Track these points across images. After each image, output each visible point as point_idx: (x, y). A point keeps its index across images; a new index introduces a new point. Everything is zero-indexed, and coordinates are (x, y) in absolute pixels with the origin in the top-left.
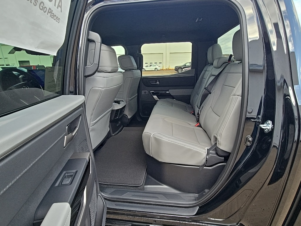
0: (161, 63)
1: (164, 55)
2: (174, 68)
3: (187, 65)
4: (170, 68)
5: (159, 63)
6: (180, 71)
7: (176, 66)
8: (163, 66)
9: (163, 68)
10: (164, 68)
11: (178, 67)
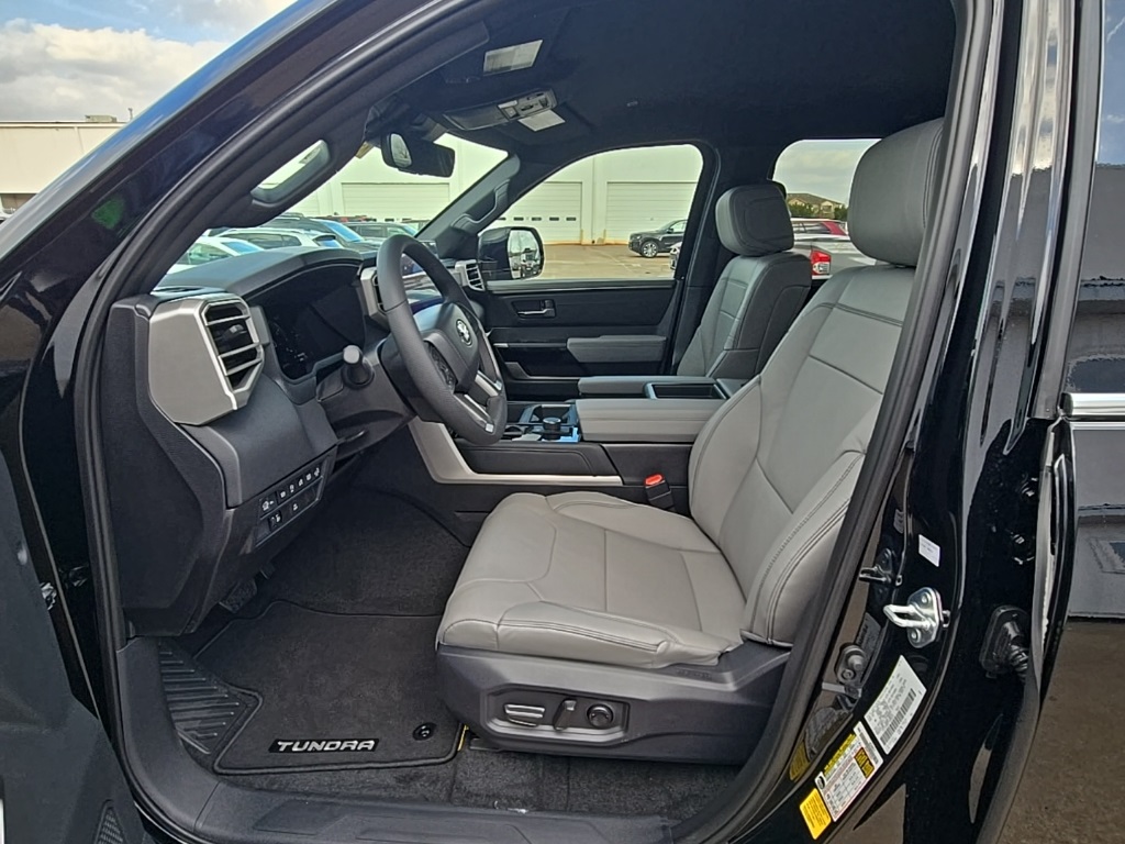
0: (574, 219)
1: (587, 187)
2: (627, 240)
3: (675, 230)
4: (609, 240)
5: (568, 219)
6: (650, 251)
7: (637, 232)
8: (582, 231)
9: (581, 237)
10: (587, 240)
11: (644, 237)
